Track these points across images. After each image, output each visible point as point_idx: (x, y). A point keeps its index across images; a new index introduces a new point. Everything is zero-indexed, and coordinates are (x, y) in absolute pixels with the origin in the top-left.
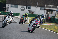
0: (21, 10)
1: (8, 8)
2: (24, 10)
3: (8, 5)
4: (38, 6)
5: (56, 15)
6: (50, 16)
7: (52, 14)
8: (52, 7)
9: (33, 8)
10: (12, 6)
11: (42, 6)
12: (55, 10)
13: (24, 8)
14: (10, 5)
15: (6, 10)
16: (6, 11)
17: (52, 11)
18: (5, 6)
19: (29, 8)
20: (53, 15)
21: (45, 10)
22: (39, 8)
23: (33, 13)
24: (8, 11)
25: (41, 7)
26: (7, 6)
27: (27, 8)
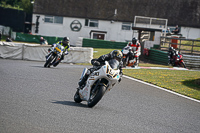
0: (72, 29)
1: (38, 23)
2: (79, 30)
3: (38, 17)
4: (116, 21)
5: (162, 43)
6: (149, 45)
7: (152, 39)
8: (153, 23)
9: (103, 25)
10: (46, 21)
11: (126, 20)
12: (160, 31)
13: (79, 26)
14: (42, 17)
15: (33, 28)
16: (33, 33)
17: (153, 31)
18: (31, 20)
19: (92, 25)
20: (156, 42)
21: (134, 29)
22: (119, 25)
23: (103, 37)
24: (37, 31)
25: (124, 21)
26: (34, 21)
27: (86, 24)
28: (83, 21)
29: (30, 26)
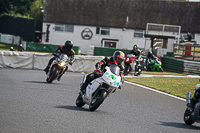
0: (83, 38)
1: (48, 32)
2: (90, 38)
3: (48, 26)
4: (127, 28)
5: (175, 50)
7: (165, 46)
8: (166, 30)
9: (114, 33)
10: (57, 29)
11: (138, 27)
12: (174, 38)
13: (90, 34)
14: (53, 26)
15: (44, 37)
16: (44, 42)
17: (165, 38)
18: (41, 29)
19: (104, 33)
20: (169, 49)
21: (146, 36)
22: (131, 32)
23: (115, 45)
24: (47, 40)
25: (136, 28)
26: (44, 30)
27: (98, 33)
28: (94, 29)
29: (40, 35)
